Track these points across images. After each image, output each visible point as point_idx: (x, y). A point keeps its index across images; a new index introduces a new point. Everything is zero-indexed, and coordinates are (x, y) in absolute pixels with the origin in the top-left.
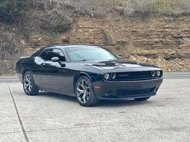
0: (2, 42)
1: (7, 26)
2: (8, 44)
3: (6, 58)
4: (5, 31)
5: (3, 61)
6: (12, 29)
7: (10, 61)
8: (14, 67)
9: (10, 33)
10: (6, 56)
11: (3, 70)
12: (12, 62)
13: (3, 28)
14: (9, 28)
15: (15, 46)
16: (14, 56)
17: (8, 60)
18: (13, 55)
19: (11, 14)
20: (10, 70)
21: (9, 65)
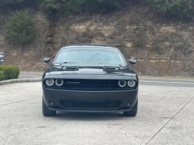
0: (177, 41)
1: (184, 25)
2: (182, 43)
3: (178, 58)
4: (181, 30)
5: (176, 62)
6: (188, 28)
7: (183, 61)
8: (185, 69)
9: (186, 32)
10: (179, 57)
11: (174, 71)
12: (184, 63)
13: (179, 27)
14: (185, 27)
15: (189, 46)
16: (188, 57)
17: (181, 61)
18: (187, 55)
19: (186, 12)
20: (181, 72)
21: (181, 66)
